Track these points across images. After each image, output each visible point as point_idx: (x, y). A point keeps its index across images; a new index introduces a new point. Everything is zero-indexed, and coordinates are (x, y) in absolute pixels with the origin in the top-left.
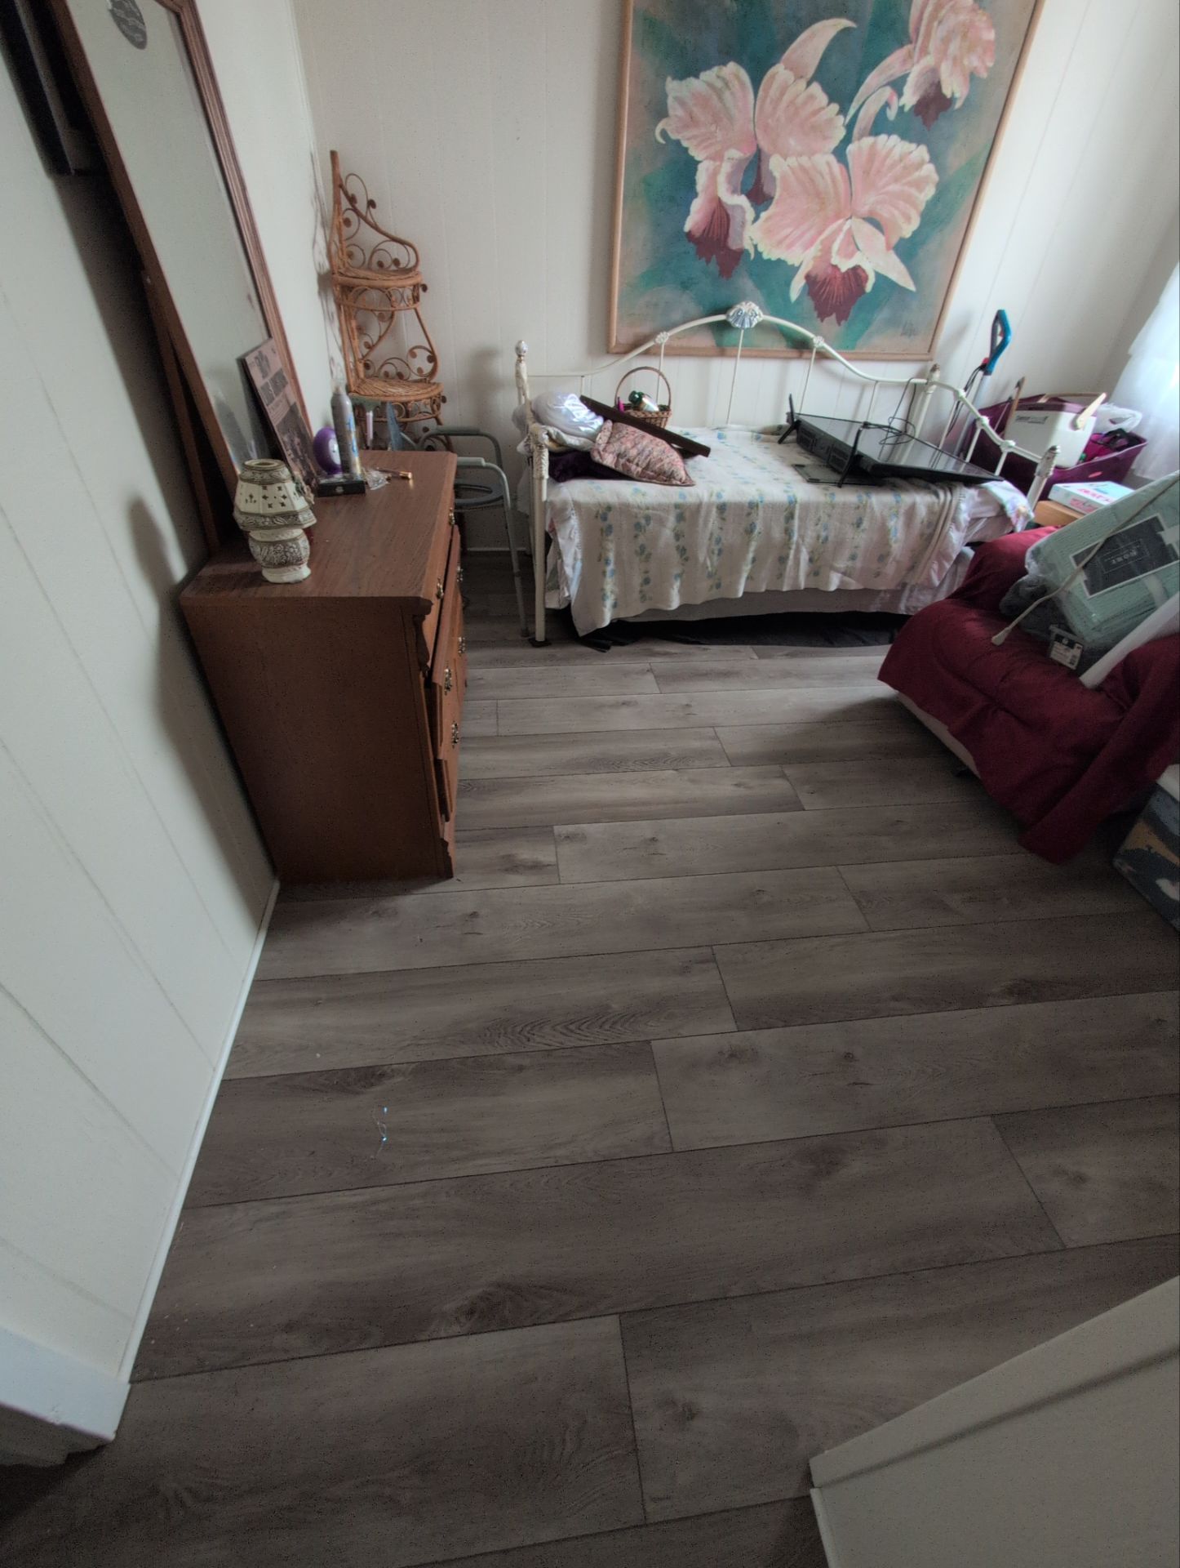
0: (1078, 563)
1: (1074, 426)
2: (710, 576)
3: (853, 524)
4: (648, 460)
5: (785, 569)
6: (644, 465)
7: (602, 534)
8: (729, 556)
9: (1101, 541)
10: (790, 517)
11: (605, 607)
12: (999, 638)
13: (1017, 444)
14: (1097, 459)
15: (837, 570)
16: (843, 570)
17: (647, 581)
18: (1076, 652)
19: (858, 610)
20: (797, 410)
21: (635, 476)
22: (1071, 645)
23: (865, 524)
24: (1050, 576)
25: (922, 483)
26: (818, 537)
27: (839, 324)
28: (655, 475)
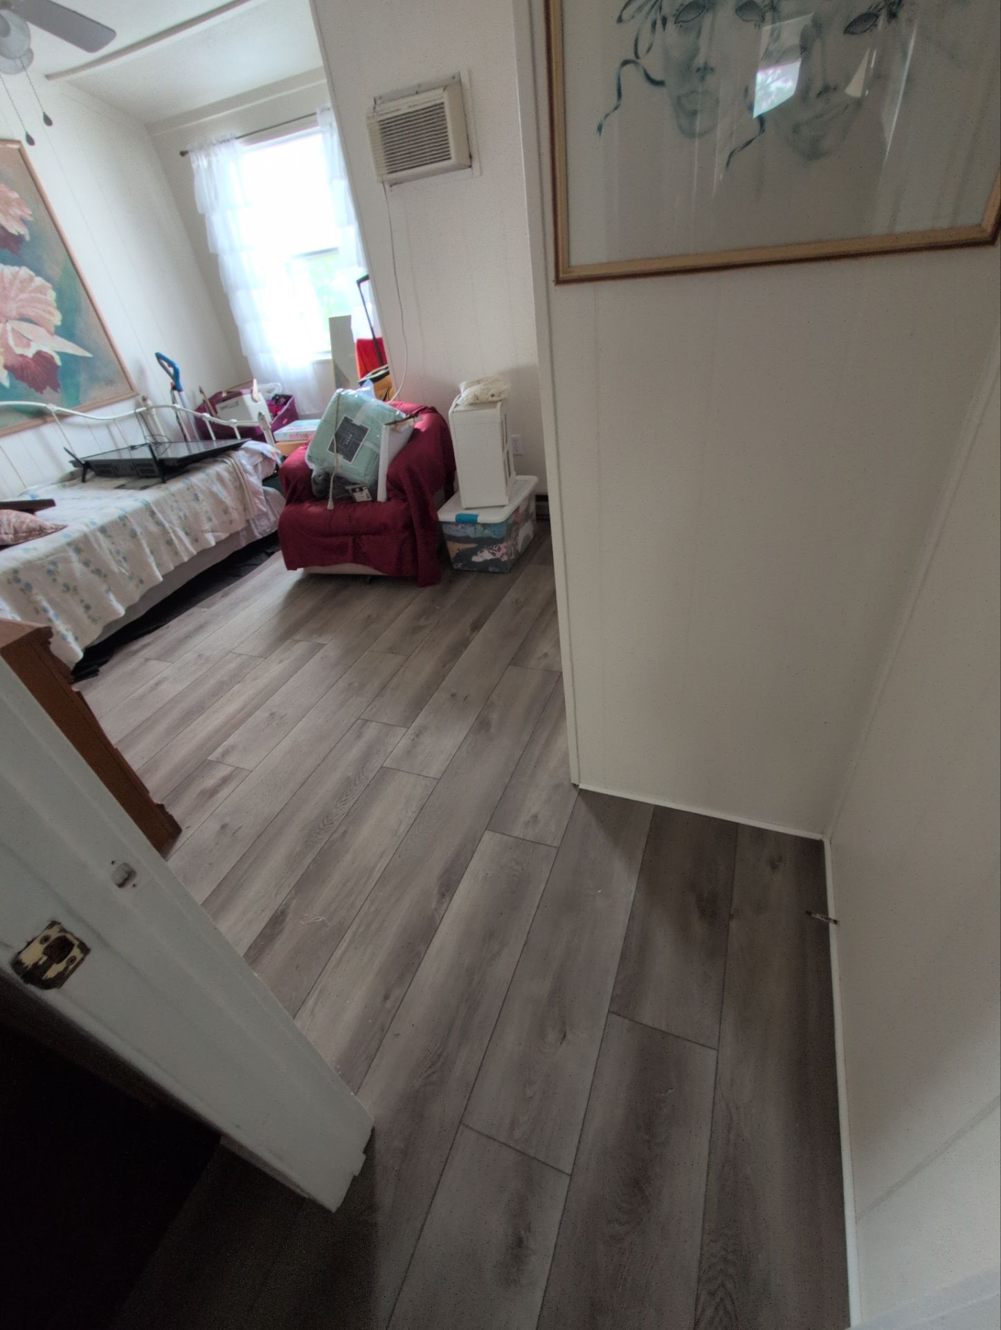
0: (333, 451)
1: (255, 401)
2: (131, 578)
3: (193, 500)
4: (12, 527)
5: (176, 548)
6: (12, 531)
7: (25, 593)
8: (133, 558)
9: (333, 437)
10: (153, 514)
11: (70, 643)
12: (330, 505)
13: (238, 420)
14: (280, 413)
15: (207, 532)
16: (210, 530)
17: (87, 608)
18: (366, 491)
19: (236, 550)
20: (79, 456)
21: (11, 543)
22: (361, 490)
23: (201, 497)
24: (326, 465)
25: (211, 460)
26: (180, 517)
27: (57, 392)
28: (28, 534)
